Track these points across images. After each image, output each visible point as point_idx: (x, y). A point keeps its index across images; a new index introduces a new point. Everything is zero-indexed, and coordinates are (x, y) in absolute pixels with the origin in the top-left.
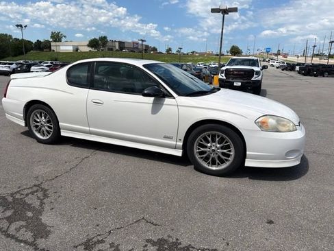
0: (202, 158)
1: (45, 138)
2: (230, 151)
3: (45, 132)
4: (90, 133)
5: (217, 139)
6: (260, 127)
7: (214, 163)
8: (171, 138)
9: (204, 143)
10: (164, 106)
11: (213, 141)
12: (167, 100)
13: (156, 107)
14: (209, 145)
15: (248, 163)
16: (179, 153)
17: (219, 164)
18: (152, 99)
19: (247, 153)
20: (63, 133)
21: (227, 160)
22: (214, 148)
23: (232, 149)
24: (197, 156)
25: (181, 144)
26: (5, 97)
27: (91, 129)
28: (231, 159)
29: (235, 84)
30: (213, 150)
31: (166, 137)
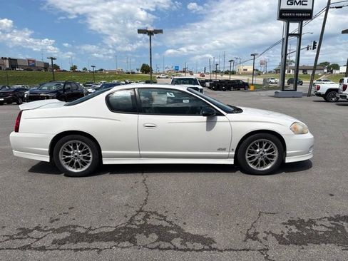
0: (251, 162)
1: (79, 170)
2: (274, 153)
3: (80, 164)
5: (264, 145)
6: (294, 132)
7: (262, 165)
8: (224, 150)
9: (253, 150)
10: (217, 123)
11: (261, 147)
12: (219, 118)
13: (210, 125)
14: (258, 150)
15: (288, 160)
16: (231, 162)
17: (265, 165)
18: (205, 118)
19: (287, 152)
20: (106, 162)
21: (272, 161)
22: (261, 153)
23: (276, 151)
24: (248, 162)
25: (234, 153)
27: (141, 152)
28: (275, 159)
30: (261, 155)
31: (219, 150)
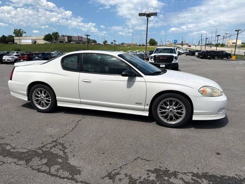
0: (163, 116)
1: (44, 108)
2: (182, 111)
4: (81, 103)
5: (174, 103)
6: (202, 94)
7: (171, 119)
8: (140, 104)
9: (164, 106)
10: (136, 82)
11: (171, 105)
12: (138, 79)
13: (130, 84)
14: (168, 107)
15: (195, 118)
16: (146, 114)
17: (175, 120)
18: (126, 78)
19: (194, 111)
20: (59, 104)
21: (180, 117)
22: (171, 109)
23: (184, 109)
24: (160, 116)
25: (148, 107)
26: (11, 79)
27: (81, 100)
28: (183, 116)
29: (161, 66)
30: (171, 111)
31: (137, 104)
